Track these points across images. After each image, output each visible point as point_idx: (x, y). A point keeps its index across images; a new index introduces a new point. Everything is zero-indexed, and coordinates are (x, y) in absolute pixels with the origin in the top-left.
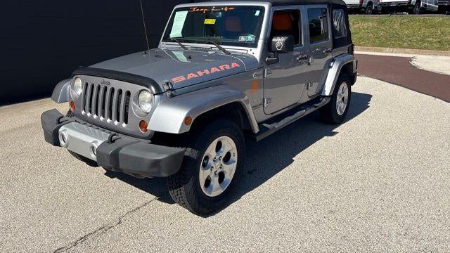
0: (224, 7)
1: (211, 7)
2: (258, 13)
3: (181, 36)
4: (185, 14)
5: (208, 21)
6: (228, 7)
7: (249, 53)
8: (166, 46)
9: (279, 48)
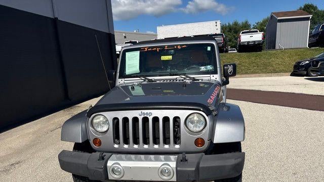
0: (177, 45)
1: (164, 46)
2: (209, 49)
3: (139, 72)
4: (137, 53)
5: (164, 58)
6: (181, 45)
7: (212, 78)
8: (125, 81)
9: (230, 73)
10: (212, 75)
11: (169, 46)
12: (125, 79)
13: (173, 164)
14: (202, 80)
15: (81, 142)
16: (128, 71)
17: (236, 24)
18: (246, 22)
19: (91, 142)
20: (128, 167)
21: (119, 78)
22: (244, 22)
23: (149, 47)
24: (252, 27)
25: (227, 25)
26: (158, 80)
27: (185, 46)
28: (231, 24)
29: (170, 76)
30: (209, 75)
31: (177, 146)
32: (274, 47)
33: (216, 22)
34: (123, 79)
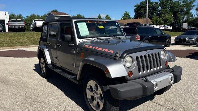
0: (104, 21)
5: (100, 27)
8: (83, 41)
10: (123, 37)
12: (83, 39)
15: (127, 75)
21: (78, 38)
23: (90, 21)
27: (107, 22)
31: (161, 67)
33: (5, 13)
34: (81, 39)
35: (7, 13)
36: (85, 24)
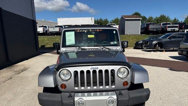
0: (97, 29)
1: (89, 30)
2: (114, 32)
3: (75, 44)
5: (89, 36)
6: (99, 29)
7: (118, 49)
8: (66, 50)
9: (126, 46)
10: (117, 47)
11: (92, 30)
12: (66, 48)
13: (115, 97)
14: (112, 49)
15: (54, 87)
16: (68, 43)
17: (101, 20)
18: (106, 19)
19: (59, 87)
20: (88, 100)
21: (62, 47)
22: (105, 19)
23: (81, 30)
24: (109, 22)
25: (97, 20)
26: (88, 49)
27: (101, 30)
28: (99, 19)
29: (94, 46)
30: (116, 47)
31: (113, 87)
32: (124, 34)
33: (92, 18)
34: (65, 48)
35: (93, 18)
36: (73, 33)
